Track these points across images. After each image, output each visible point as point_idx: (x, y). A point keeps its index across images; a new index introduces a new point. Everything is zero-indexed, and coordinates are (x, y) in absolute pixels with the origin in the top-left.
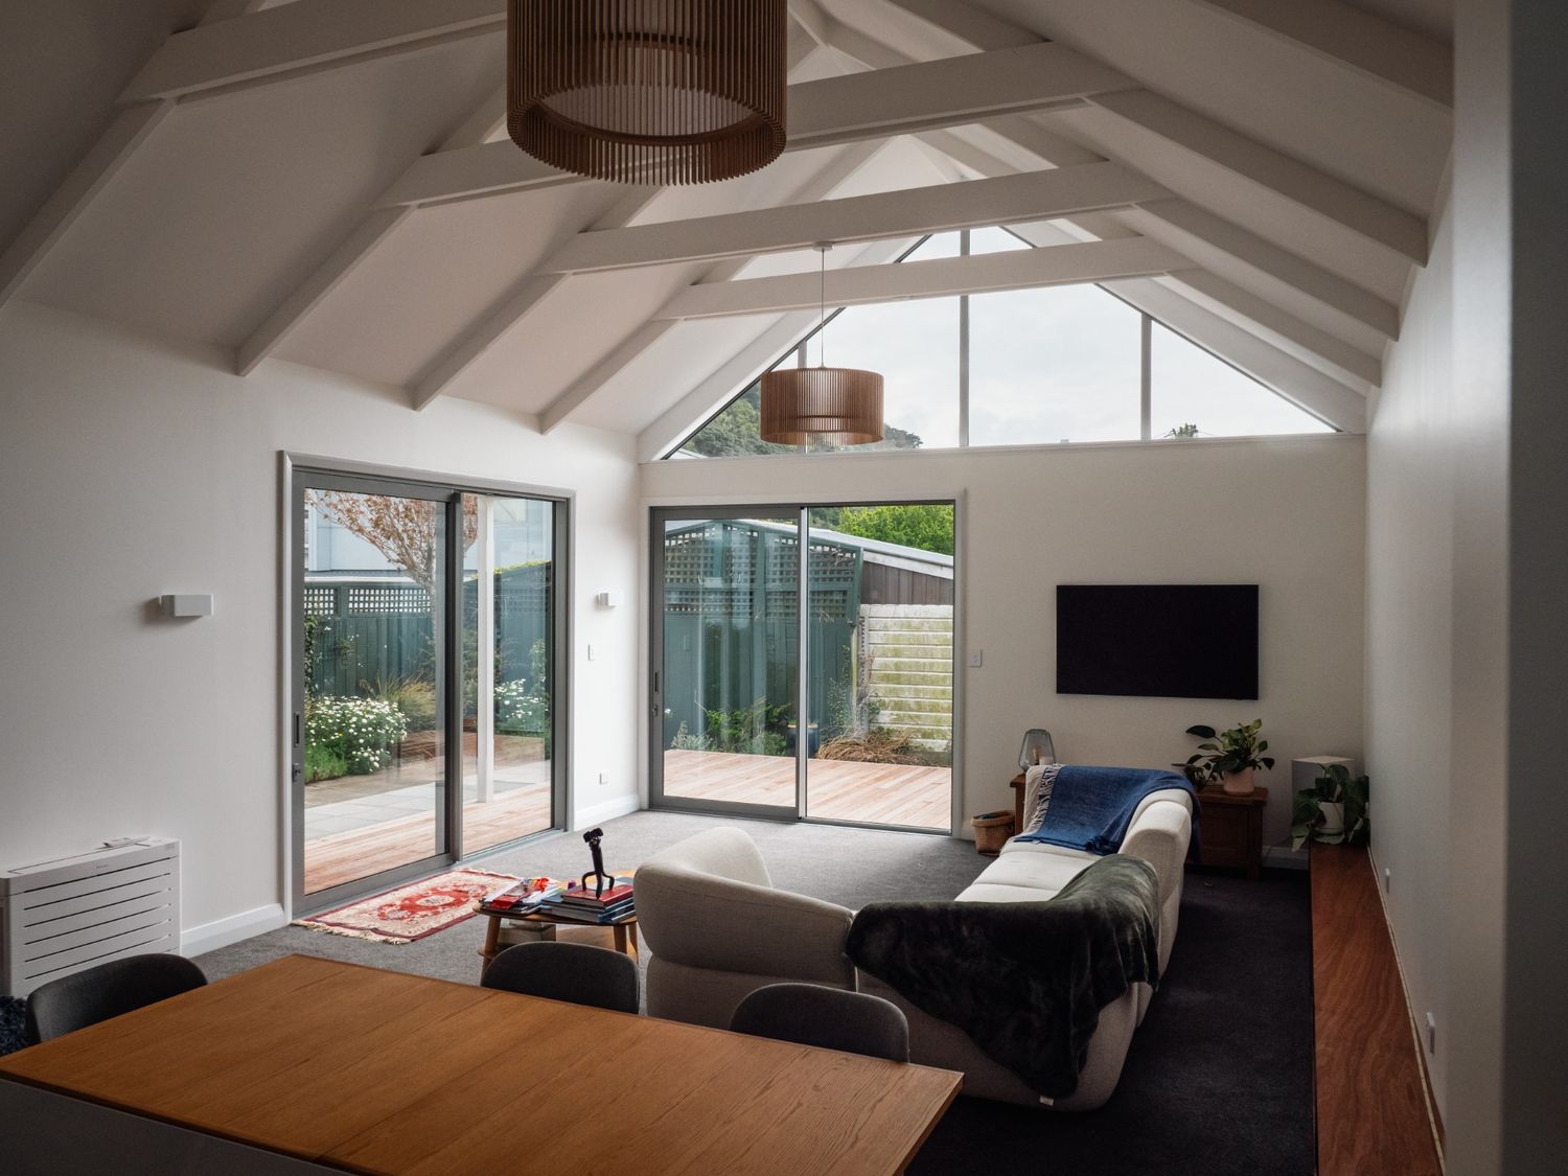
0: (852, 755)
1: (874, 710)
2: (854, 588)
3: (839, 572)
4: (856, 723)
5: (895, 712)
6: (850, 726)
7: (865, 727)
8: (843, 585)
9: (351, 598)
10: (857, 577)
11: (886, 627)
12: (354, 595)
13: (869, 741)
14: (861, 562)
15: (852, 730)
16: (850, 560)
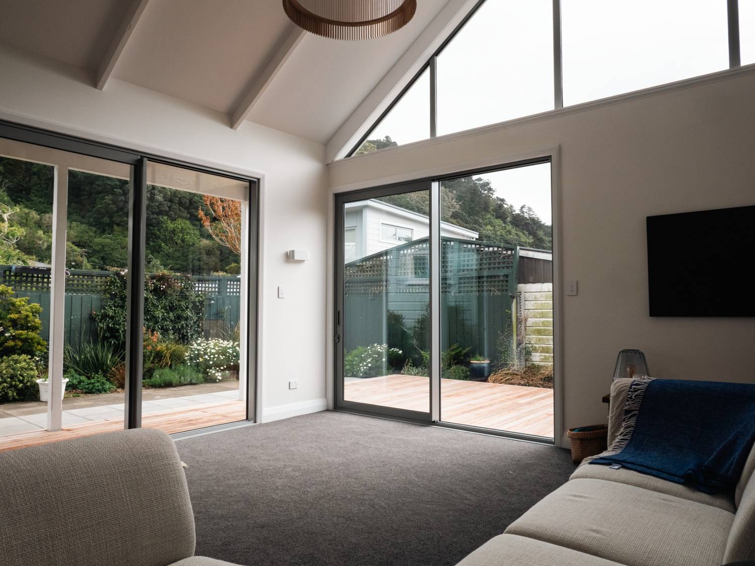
0: (513, 381)
1: (527, 353)
2: (513, 272)
3: (504, 263)
4: (516, 362)
5: (543, 354)
6: (511, 363)
7: (523, 363)
8: (506, 271)
9: (229, 286)
10: (515, 265)
11: (535, 298)
12: (230, 285)
13: (524, 373)
14: (518, 257)
15: (513, 365)
16: (512, 255)
